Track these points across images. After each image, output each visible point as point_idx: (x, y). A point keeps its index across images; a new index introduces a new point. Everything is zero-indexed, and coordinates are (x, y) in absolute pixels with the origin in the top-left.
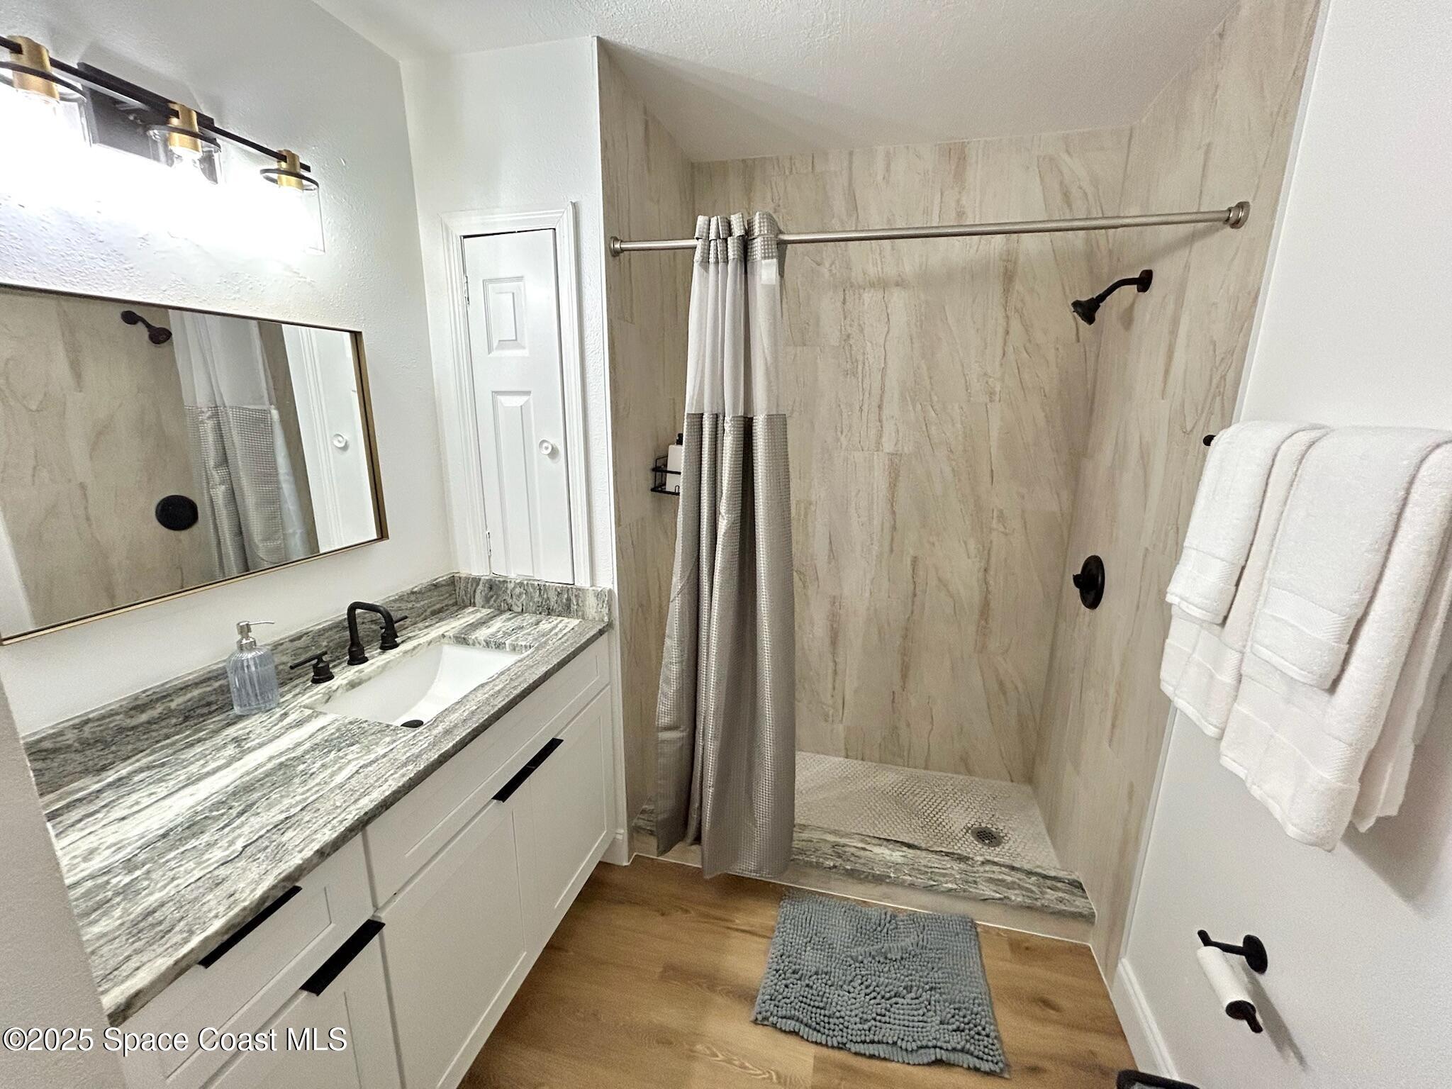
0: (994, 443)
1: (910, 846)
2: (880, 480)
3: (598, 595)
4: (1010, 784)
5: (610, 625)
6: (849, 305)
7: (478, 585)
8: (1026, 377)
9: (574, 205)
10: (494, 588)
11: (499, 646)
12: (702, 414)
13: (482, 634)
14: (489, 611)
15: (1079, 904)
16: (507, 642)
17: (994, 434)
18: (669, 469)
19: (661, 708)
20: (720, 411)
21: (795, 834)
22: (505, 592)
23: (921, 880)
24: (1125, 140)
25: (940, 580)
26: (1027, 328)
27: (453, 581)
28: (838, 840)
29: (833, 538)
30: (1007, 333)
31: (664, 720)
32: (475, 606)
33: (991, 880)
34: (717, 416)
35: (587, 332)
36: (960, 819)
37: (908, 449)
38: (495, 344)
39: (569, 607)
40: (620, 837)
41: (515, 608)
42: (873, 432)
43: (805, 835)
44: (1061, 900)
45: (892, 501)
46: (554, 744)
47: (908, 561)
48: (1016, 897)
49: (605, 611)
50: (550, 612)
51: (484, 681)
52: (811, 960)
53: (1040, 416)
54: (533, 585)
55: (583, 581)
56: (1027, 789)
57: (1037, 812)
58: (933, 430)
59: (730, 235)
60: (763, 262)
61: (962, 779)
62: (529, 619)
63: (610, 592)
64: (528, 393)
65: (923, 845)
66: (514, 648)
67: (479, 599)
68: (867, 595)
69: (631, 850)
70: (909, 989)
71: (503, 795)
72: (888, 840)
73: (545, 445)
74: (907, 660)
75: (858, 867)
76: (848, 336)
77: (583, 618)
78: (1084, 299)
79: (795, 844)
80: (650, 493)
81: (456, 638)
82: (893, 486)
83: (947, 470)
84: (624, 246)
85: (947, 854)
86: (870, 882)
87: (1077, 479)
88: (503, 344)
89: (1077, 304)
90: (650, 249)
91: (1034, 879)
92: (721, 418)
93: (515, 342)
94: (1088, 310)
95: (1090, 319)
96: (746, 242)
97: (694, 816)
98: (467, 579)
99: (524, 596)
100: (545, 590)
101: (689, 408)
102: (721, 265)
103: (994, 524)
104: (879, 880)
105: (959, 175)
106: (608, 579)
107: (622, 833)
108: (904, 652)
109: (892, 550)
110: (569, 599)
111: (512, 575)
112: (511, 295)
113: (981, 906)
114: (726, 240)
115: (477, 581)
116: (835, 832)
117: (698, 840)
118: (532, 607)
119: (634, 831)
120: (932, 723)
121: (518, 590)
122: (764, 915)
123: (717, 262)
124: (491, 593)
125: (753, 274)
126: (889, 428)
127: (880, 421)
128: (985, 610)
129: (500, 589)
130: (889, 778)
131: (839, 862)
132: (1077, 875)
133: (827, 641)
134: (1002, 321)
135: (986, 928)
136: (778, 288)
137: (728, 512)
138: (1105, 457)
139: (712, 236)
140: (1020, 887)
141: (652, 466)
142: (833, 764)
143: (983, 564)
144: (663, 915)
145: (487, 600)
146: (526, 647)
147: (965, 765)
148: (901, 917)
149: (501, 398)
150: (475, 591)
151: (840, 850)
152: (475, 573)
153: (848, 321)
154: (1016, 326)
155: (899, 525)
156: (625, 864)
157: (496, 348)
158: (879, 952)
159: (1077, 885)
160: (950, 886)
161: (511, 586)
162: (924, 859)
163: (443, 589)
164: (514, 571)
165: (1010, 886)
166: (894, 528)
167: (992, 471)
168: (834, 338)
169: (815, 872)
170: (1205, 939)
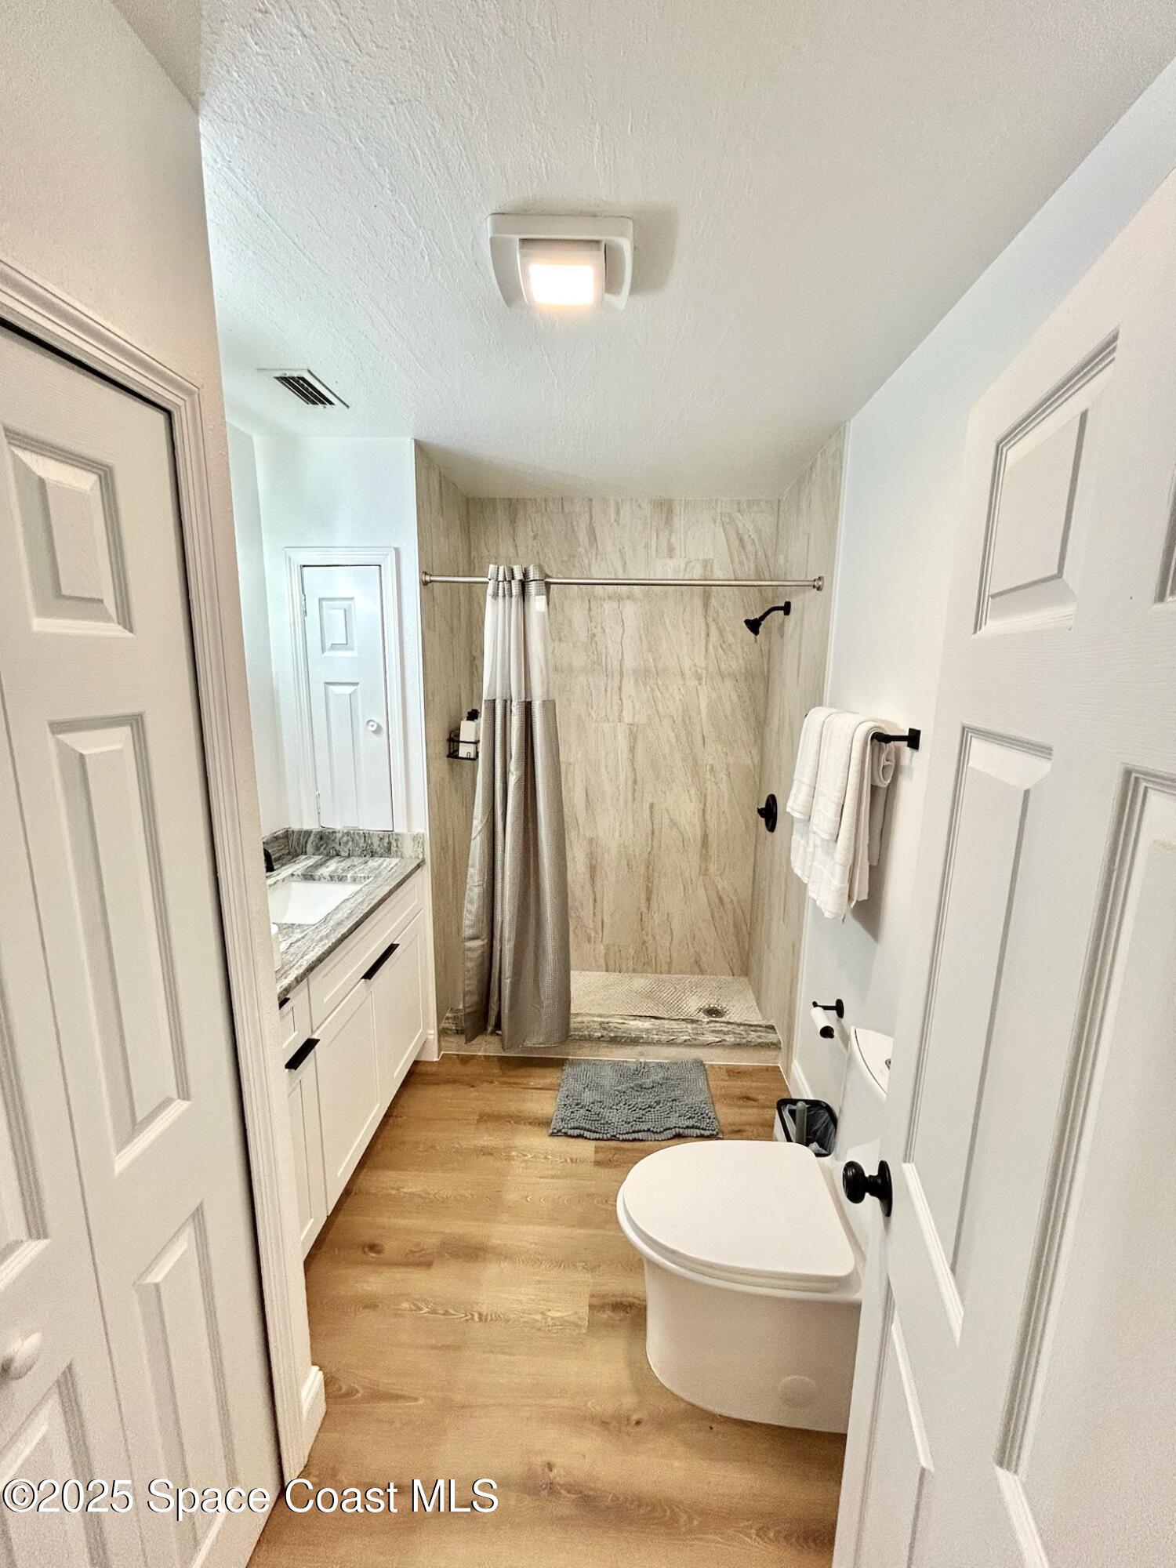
0: (704, 715)
1: (656, 1018)
2: (623, 744)
3: (414, 838)
4: (730, 978)
5: (423, 861)
6: (593, 613)
7: (309, 836)
8: (723, 666)
9: (397, 550)
10: (325, 838)
11: (341, 879)
12: (495, 700)
13: (325, 871)
14: (320, 857)
15: (771, 1038)
16: (349, 875)
17: (703, 708)
18: (461, 739)
19: (466, 922)
20: (508, 697)
21: (572, 1021)
22: (334, 840)
23: (664, 1038)
24: (775, 507)
25: (672, 821)
26: (721, 632)
27: (287, 835)
28: (603, 1020)
29: (589, 791)
30: (708, 635)
31: (468, 932)
32: (306, 854)
33: (713, 1031)
34: (506, 701)
35: (406, 639)
36: (693, 1005)
37: (642, 719)
38: (328, 645)
39: (389, 849)
40: (431, 1037)
41: (343, 854)
42: (616, 708)
43: (579, 1019)
44: (759, 1037)
45: (632, 761)
46: (392, 948)
47: (647, 807)
48: (730, 1039)
49: (420, 850)
50: (373, 854)
51: (347, 897)
52: (587, 1096)
53: (734, 697)
54: (358, 834)
55: (400, 828)
56: (746, 979)
57: (751, 996)
58: (660, 707)
59: (513, 578)
60: (538, 597)
61: (696, 978)
62: (356, 861)
63: (423, 835)
64: (357, 684)
65: (665, 1016)
66: (354, 880)
67: (310, 848)
68: (617, 834)
69: (440, 1050)
70: (658, 1103)
71: (369, 975)
72: (641, 1016)
73: (371, 723)
74: (650, 885)
75: (619, 1034)
76: (594, 635)
77: (402, 857)
78: (752, 618)
79: (572, 1025)
80: (445, 758)
81: (304, 875)
82: (632, 749)
83: (672, 735)
84: (432, 578)
85: (683, 1020)
86: (628, 1045)
87: (763, 740)
88: (334, 646)
89: (747, 622)
90: (457, 582)
91: (742, 1028)
92: (509, 703)
93: (346, 646)
94: (754, 626)
95: (755, 631)
96: (524, 584)
97: (494, 1007)
98: (300, 832)
99: (351, 843)
100: (369, 836)
101: (485, 697)
102: (507, 597)
103: (708, 775)
104: (635, 1041)
105: (668, 522)
106: (421, 825)
107: (432, 1034)
108: (649, 878)
109: (634, 799)
110: (389, 843)
111: (338, 827)
112: (343, 611)
113: (706, 1051)
114: (510, 582)
115: (308, 833)
116: (600, 1016)
117: (498, 1025)
118: (358, 851)
119: (442, 1033)
120: (672, 934)
121: (345, 839)
122: (550, 1077)
123: (504, 596)
124: (321, 843)
125: (529, 601)
126: (627, 704)
127: (621, 699)
128: (705, 842)
129: (329, 838)
130: (640, 982)
131: (605, 1033)
132: (772, 1022)
133: (588, 876)
134: (704, 627)
135: (712, 1066)
136: (546, 614)
137: (516, 769)
138: (774, 724)
139: (501, 578)
140: (734, 1033)
141: (447, 736)
142: (596, 978)
143: (701, 806)
144: (473, 1086)
145: (318, 849)
146: (364, 878)
147: (698, 966)
148: (651, 1065)
149: (331, 687)
150: (306, 842)
151: (606, 1026)
152: (306, 827)
153: (593, 624)
154: (713, 630)
155: (638, 779)
156: (436, 1059)
157: (329, 650)
158: (636, 1085)
159: (772, 1028)
160: (685, 1038)
161: (339, 835)
162: (666, 1024)
163: (281, 841)
164: (338, 822)
165: (728, 1033)
166: (635, 782)
167: (703, 736)
168: (583, 636)
169: (587, 1045)
170: (815, 1004)
